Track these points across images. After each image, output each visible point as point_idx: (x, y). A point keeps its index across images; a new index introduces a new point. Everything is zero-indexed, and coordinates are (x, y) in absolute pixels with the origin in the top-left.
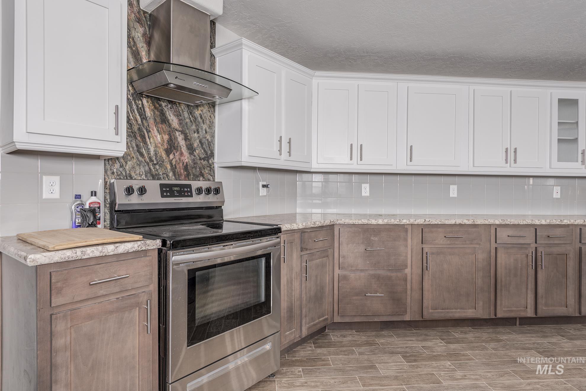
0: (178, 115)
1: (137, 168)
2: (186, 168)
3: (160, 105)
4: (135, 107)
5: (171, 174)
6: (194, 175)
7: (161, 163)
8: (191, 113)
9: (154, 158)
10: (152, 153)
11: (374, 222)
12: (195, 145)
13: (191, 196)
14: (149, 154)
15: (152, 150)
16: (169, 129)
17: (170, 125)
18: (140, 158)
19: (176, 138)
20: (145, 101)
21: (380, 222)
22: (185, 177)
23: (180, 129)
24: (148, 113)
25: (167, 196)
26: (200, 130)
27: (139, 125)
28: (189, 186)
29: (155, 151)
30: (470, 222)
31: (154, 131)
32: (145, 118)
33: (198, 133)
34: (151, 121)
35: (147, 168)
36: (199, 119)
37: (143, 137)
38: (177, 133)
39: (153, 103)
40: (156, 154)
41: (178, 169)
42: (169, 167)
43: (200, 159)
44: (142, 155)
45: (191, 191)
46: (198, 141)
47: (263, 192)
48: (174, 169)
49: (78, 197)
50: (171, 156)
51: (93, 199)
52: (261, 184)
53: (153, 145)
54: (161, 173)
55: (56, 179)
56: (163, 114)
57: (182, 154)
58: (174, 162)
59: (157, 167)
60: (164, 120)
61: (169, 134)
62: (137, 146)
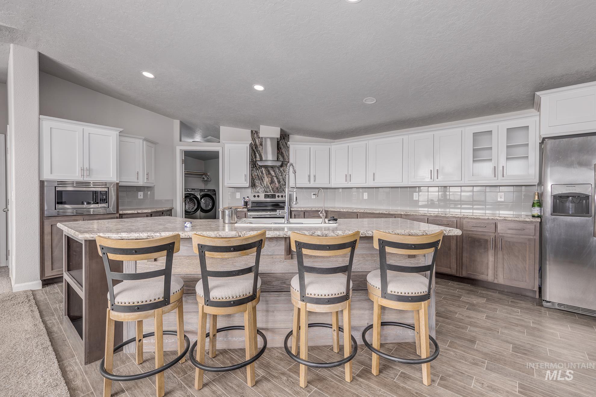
0: (274, 171)
1: (261, 189)
2: (277, 189)
3: (268, 169)
4: (260, 171)
5: (272, 191)
6: (280, 191)
7: (268, 187)
8: (279, 170)
9: (266, 186)
10: (265, 185)
11: (342, 210)
12: (281, 180)
13: (275, 198)
14: (264, 185)
15: (265, 183)
16: (271, 176)
17: (271, 175)
18: (262, 186)
19: (273, 179)
20: (263, 169)
21: (345, 210)
22: (277, 192)
23: (275, 176)
24: (264, 172)
25: (266, 198)
26: (283, 175)
27: (261, 176)
28: (275, 195)
29: (266, 184)
30: (387, 213)
31: (266, 177)
32: (263, 174)
33: (282, 176)
34: (265, 175)
35: (264, 189)
36: (283, 171)
37: (262, 180)
38: (274, 177)
39: (265, 169)
40: (267, 185)
41: (274, 189)
42: (271, 189)
43: (283, 185)
44: (262, 185)
45: (275, 197)
46: (282, 179)
47: (314, 197)
48: (273, 189)
49: (244, 198)
50: (272, 185)
51: (248, 199)
52: (312, 193)
53: (266, 182)
54: (268, 191)
55: (239, 193)
56: (269, 171)
57: (276, 184)
58: (273, 187)
59: (267, 189)
60: (270, 173)
61: (271, 178)
62: (260, 183)
